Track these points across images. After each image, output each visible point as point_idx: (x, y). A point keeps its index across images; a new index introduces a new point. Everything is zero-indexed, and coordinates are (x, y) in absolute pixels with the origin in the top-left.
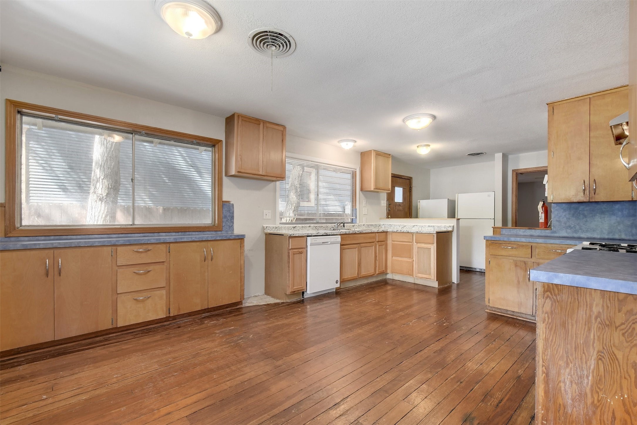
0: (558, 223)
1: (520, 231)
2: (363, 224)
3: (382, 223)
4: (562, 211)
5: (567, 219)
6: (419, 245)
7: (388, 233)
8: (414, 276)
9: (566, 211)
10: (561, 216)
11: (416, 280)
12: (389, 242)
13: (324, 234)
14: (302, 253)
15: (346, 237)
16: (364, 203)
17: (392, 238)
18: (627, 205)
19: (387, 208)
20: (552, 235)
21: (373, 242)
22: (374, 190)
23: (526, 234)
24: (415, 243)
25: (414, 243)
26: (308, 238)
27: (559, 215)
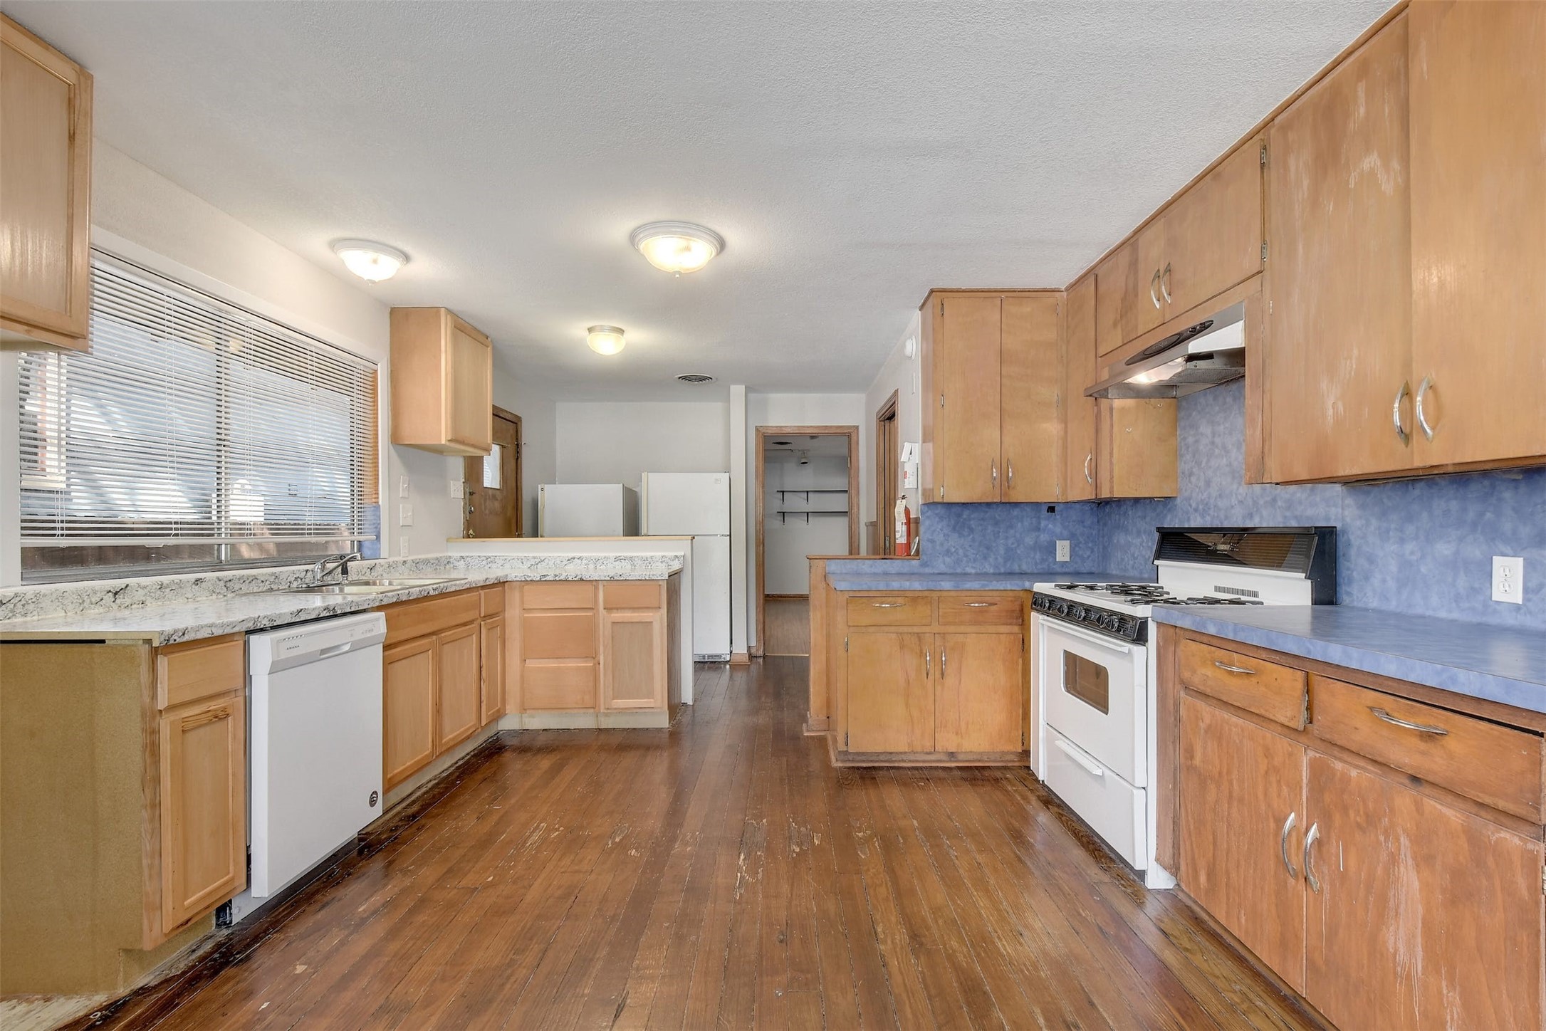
0: (930, 545)
1: (864, 564)
2: (401, 559)
3: (455, 554)
4: (937, 519)
5: (944, 536)
6: (617, 616)
7: (506, 585)
8: (602, 707)
9: (942, 520)
10: (934, 531)
11: (603, 719)
12: (513, 614)
13: (325, 614)
14: (228, 715)
15: (398, 616)
16: (403, 486)
17: (522, 602)
18: (1028, 509)
19: (465, 504)
20: (922, 570)
21: (471, 622)
22: (448, 443)
23: (876, 571)
24: (605, 612)
25: (598, 611)
26: (254, 639)
27: (933, 528)
